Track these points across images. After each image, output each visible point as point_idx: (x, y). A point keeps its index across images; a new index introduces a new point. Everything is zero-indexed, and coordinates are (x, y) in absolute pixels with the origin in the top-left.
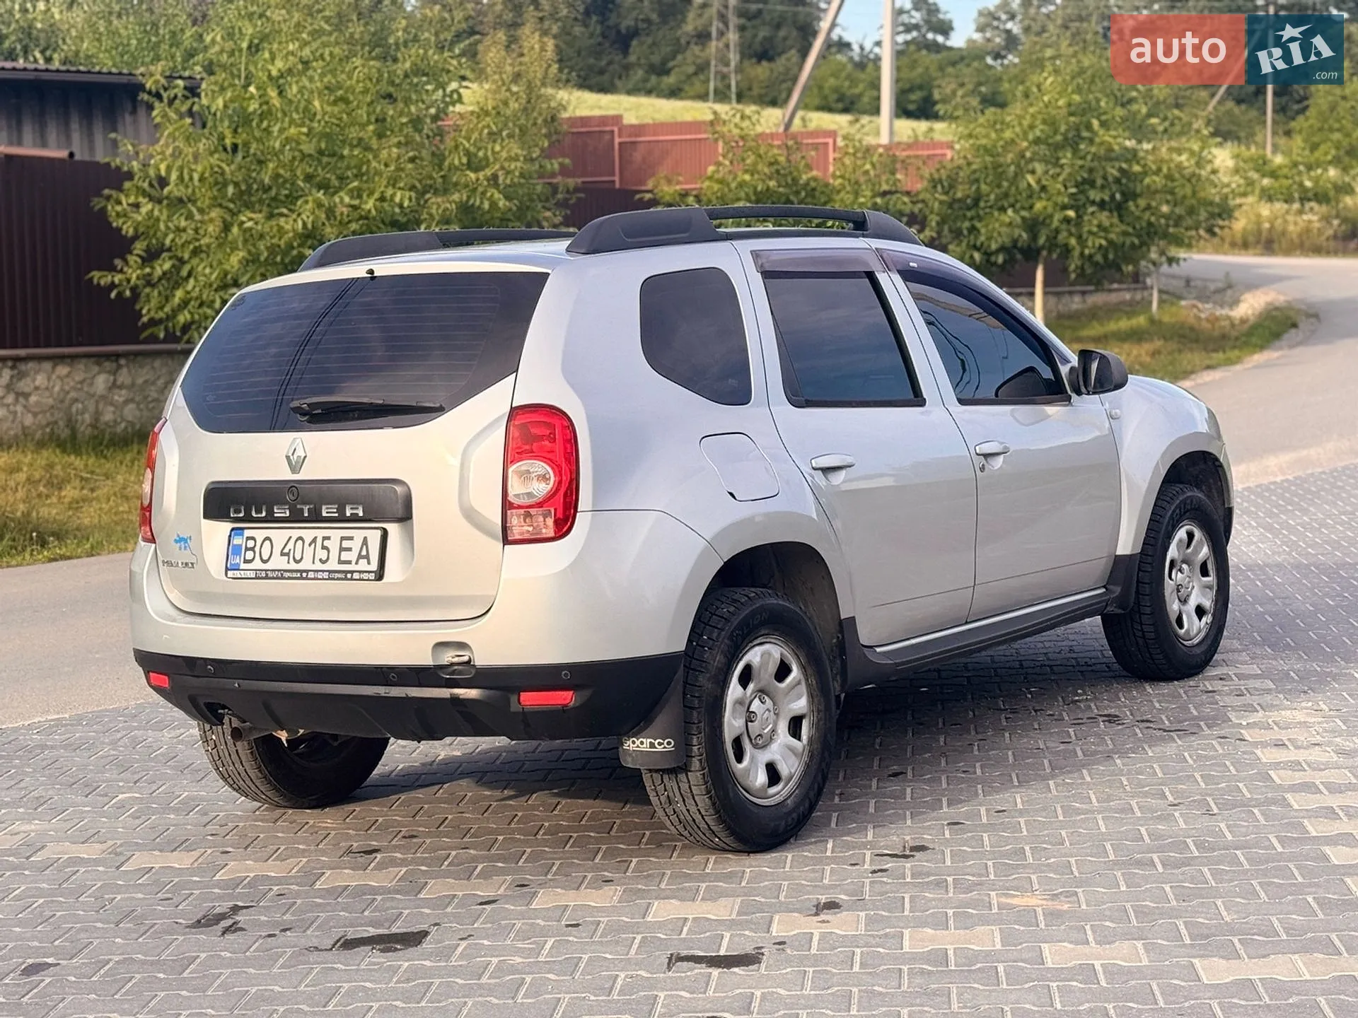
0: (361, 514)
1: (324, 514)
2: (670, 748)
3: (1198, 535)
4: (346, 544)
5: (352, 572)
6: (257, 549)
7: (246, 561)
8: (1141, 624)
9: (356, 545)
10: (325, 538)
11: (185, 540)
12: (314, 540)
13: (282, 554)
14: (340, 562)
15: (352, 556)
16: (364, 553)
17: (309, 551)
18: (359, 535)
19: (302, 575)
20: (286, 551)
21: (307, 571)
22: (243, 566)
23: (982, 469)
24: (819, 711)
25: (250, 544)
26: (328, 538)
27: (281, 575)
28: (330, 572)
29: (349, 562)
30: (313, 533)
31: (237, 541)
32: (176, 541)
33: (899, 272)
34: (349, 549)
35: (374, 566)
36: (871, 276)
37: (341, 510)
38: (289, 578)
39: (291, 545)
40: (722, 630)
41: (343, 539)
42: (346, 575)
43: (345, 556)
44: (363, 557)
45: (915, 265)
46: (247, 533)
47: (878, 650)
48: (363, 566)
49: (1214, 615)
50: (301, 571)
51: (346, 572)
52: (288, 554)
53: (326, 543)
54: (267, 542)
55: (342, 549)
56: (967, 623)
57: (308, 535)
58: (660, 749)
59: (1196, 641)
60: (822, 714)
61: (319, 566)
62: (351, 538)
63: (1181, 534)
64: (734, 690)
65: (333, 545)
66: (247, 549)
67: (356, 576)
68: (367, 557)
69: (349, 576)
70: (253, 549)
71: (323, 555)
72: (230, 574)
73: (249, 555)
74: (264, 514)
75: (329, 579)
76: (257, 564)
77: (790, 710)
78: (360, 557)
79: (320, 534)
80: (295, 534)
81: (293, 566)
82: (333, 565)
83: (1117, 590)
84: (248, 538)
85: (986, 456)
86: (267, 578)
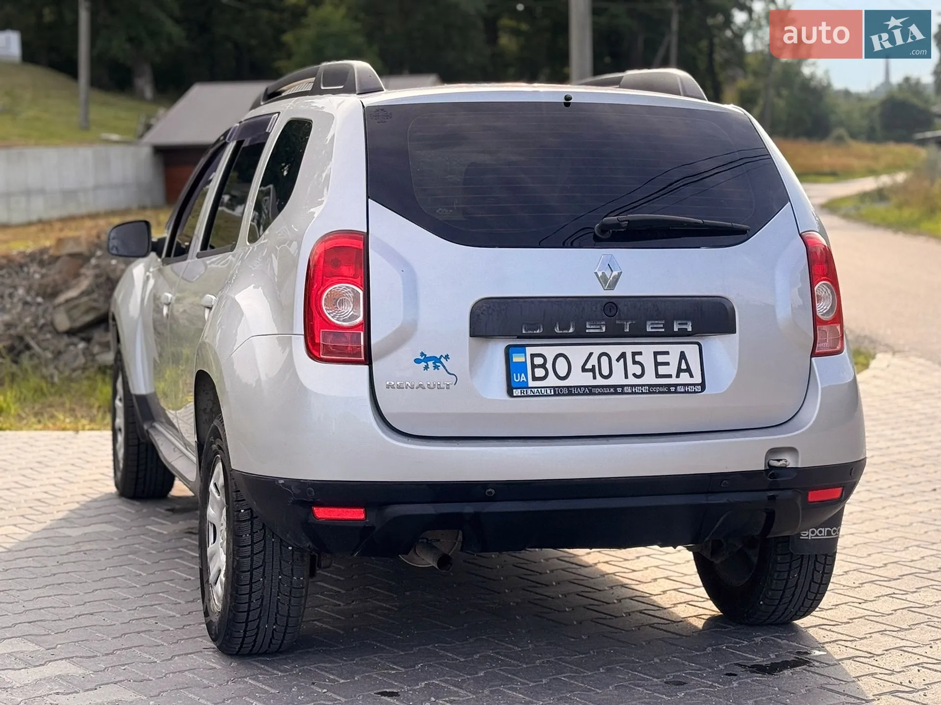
0: (690, 329)
1: (649, 329)
4: (660, 358)
5: (676, 385)
6: (549, 366)
7: (535, 379)
9: (673, 359)
10: (634, 354)
11: (436, 360)
12: (623, 355)
13: (584, 370)
14: (658, 376)
15: (672, 370)
16: (684, 366)
17: (618, 367)
18: (675, 351)
19: (616, 390)
20: (589, 366)
21: (622, 386)
22: (531, 384)
25: (538, 361)
26: (640, 353)
27: (590, 391)
28: (650, 386)
29: (670, 376)
30: (619, 349)
31: (517, 358)
32: (417, 361)
34: (667, 364)
35: (698, 379)
37: (669, 326)
38: (599, 394)
39: (593, 361)
41: (656, 354)
42: (669, 389)
43: (662, 370)
44: (684, 371)
46: (530, 351)
48: (685, 378)
50: (615, 387)
51: (669, 386)
52: (592, 370)
53: (638, 358)
54: (561, 360)
55: (657, 364)
57: (615, 351)
61: (632, 381)
62: (667, 353)
65: (647, 358)
66: (534, 366)
67: (679, 389)
68: (688, 370)
69: (673, 389)
70: (543, 366)
71: (638, 370)
72: (516, 392)
73: (540, 372)
74: (571, 330)
75: (650, 393)
76: (552, 381)
78: (680, 371)
79: (629, 350)
80: (597, 350)
81: (600, 381)
82: (650, 378)
84: (533, 356)
86: (570, 394)
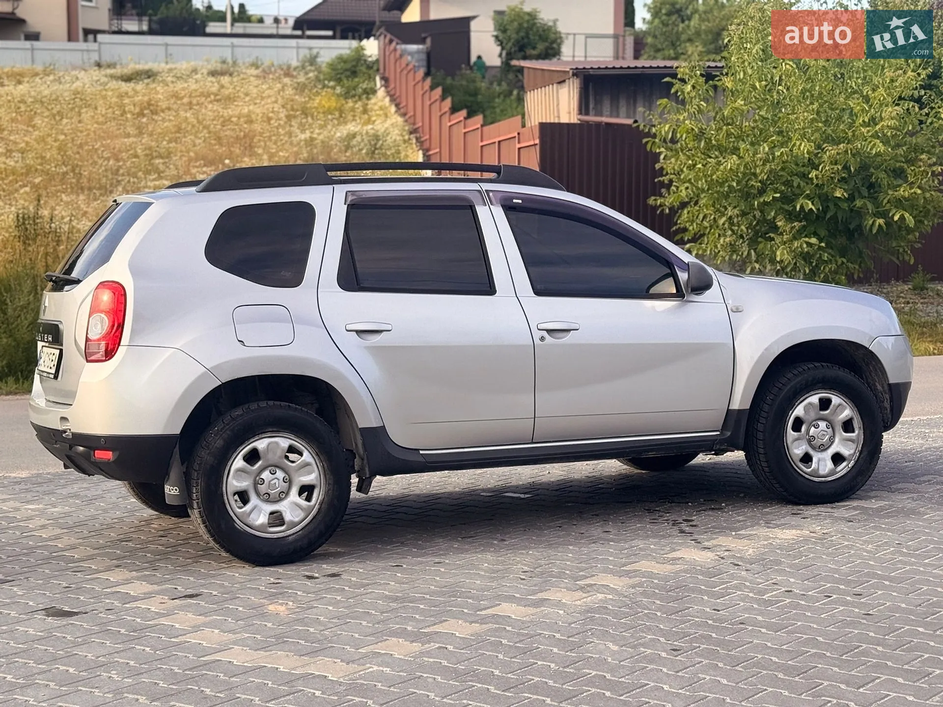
0: (51, 340)
2: (177, 493)
3: (836, 400)
8: (759, 460)
9: (54, 358)
14: (50, 368)
16: (55, 363)
23: (542, 339)
24: (329, 484)
33: (502, 206)
36: (472, 208)
37: (48, 337)
40: (228, 424)
42: (49, 375)
43: (51, 364)
44: (54, 365)
45: (520, 201)
47: (421, 452)
48: (53, 370)
49: (856, 462)
51: (49, 373)
56: (533, 443)
58: (172, 492)
59: (830, 479)
60: (331, 486)
63: (814, 399)
64: (238, 462)
77: (300, 481)
83: (729, 434)
85: (549, 331)
